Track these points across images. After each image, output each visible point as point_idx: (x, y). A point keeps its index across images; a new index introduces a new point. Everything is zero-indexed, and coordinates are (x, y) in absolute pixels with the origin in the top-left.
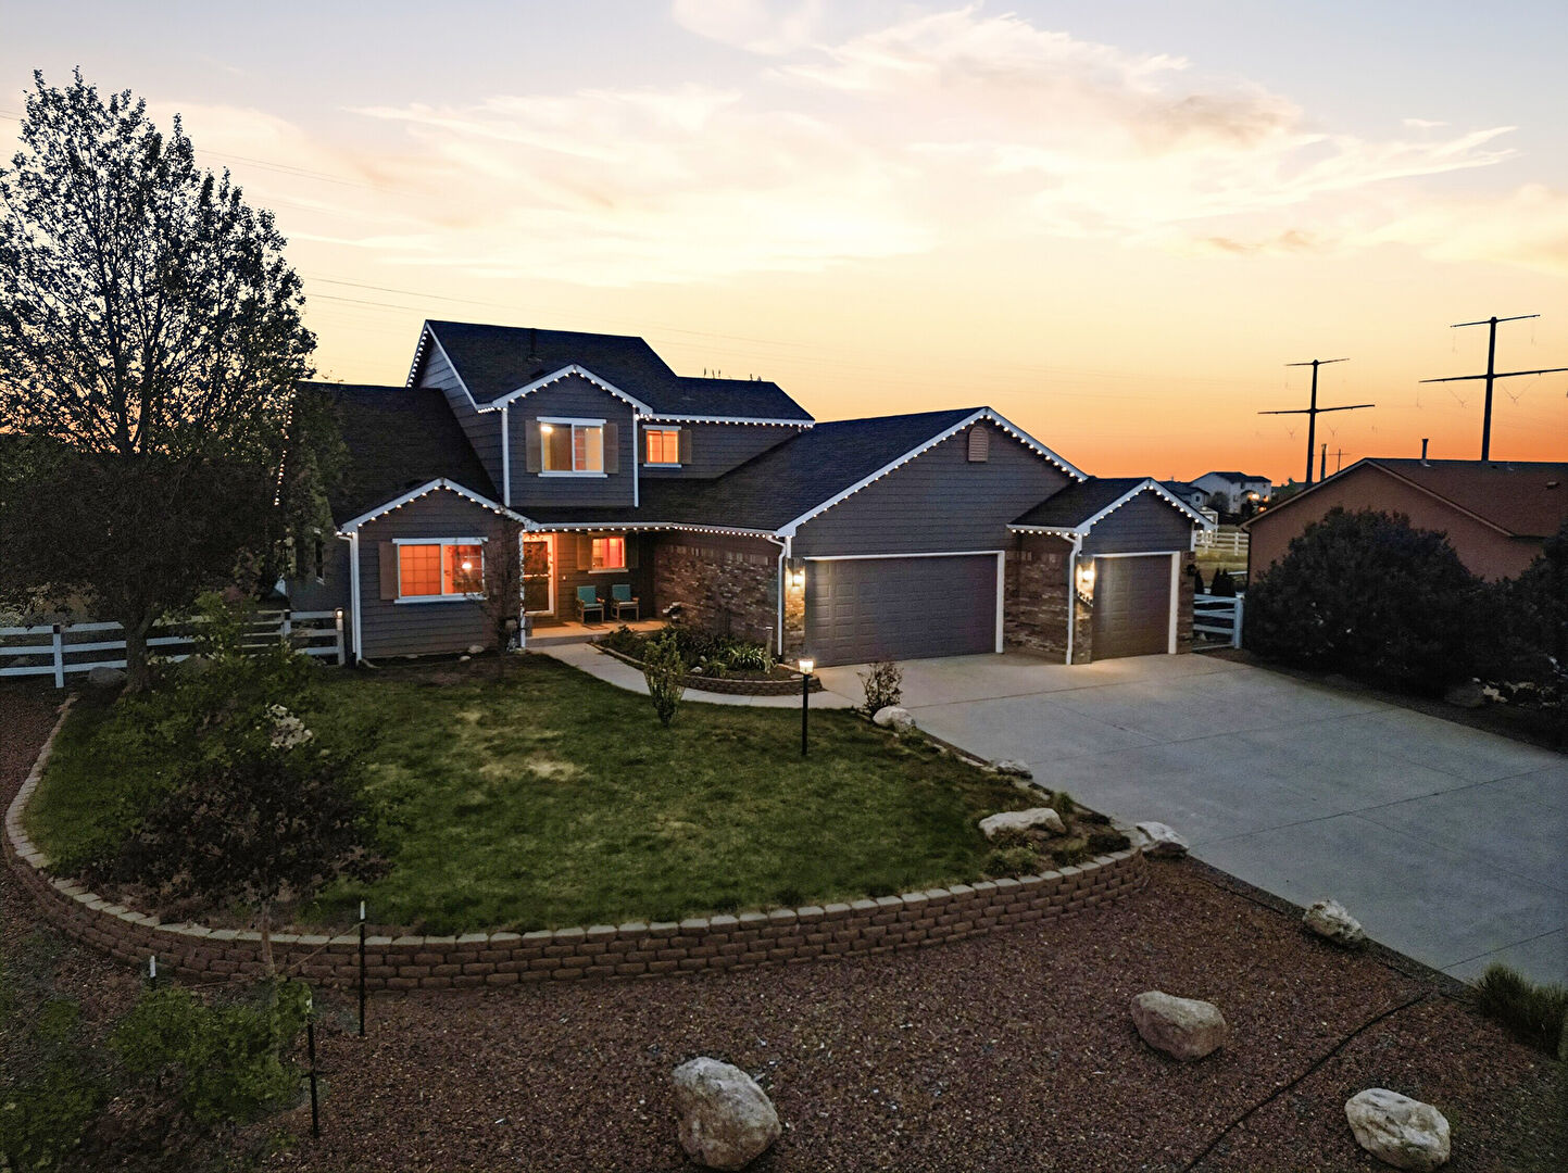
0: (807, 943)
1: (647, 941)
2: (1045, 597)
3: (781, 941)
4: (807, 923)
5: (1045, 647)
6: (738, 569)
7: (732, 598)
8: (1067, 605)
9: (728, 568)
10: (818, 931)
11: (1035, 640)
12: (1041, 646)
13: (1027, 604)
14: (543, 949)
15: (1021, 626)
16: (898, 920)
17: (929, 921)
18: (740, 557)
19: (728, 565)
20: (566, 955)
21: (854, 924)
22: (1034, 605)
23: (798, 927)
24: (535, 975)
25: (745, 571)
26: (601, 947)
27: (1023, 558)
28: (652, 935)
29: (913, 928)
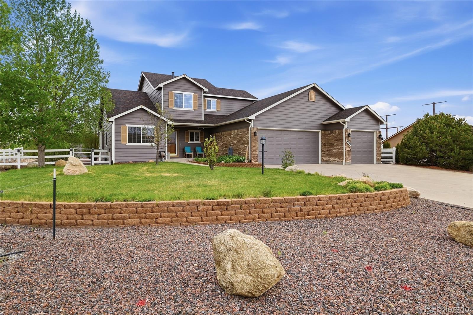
0: (277, 212)
1: (202, 206)
2: (335, 144)
3: (265, 210)
4: (276, 202)
5: (336, 160)
6: (235, 135)
7: (233, 145)
8: (343, 146)
9: (232, 136)
10: (281, 207)
11: (332, 159)
12: (334, 160)
13: (329, 147)
14: (152, 208)
15: (327, 155)
16: (317, 205)
17: (329, 206)
18: (236, 131)
19: (232, 135)
20: (164, 211)
21: (298, 205)
22: (331, 147)
23: (272, 204)
24: (148, 220)
25: (238, 135)
26: (180, 209)
27: (327, 133)
28: (204, 204)
29: (323, 209)
